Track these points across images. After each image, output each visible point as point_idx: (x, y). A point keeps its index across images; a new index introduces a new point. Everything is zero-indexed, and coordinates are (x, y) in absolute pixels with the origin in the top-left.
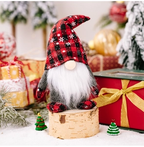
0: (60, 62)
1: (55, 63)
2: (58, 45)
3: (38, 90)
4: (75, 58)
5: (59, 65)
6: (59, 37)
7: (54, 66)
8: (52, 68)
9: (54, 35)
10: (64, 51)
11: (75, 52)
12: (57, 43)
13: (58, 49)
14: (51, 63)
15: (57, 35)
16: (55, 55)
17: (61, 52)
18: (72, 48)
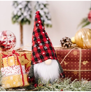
0: (42, 60)
1: (38, 61)
2: (40, 49)
3: (29, 78)
4: (51, 57)
5: (41, 62)
6: (39, 43)
7: (38, 63)
8: (36, 63)
9: (36, 42)
10: (44, 53)
11: (51, 53)
12: (39, 48)
13: (39, 52)
14: (35, 61)
15: (37, 42)
16: (38, 55)
17: (42, 54)
18: (48, 51)
